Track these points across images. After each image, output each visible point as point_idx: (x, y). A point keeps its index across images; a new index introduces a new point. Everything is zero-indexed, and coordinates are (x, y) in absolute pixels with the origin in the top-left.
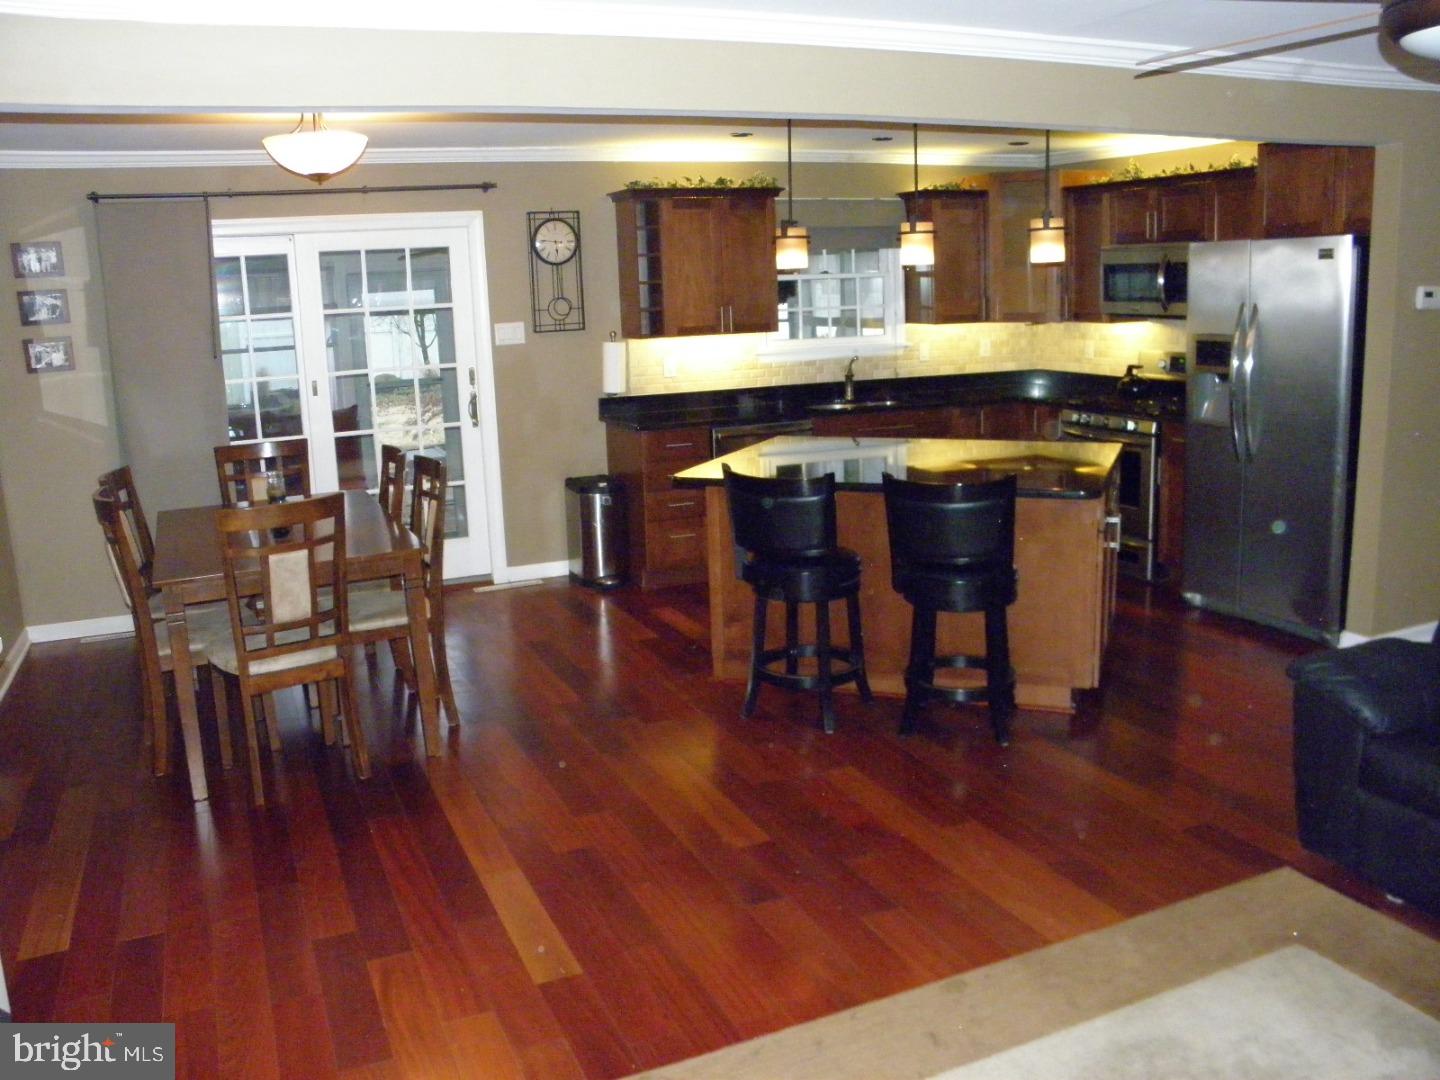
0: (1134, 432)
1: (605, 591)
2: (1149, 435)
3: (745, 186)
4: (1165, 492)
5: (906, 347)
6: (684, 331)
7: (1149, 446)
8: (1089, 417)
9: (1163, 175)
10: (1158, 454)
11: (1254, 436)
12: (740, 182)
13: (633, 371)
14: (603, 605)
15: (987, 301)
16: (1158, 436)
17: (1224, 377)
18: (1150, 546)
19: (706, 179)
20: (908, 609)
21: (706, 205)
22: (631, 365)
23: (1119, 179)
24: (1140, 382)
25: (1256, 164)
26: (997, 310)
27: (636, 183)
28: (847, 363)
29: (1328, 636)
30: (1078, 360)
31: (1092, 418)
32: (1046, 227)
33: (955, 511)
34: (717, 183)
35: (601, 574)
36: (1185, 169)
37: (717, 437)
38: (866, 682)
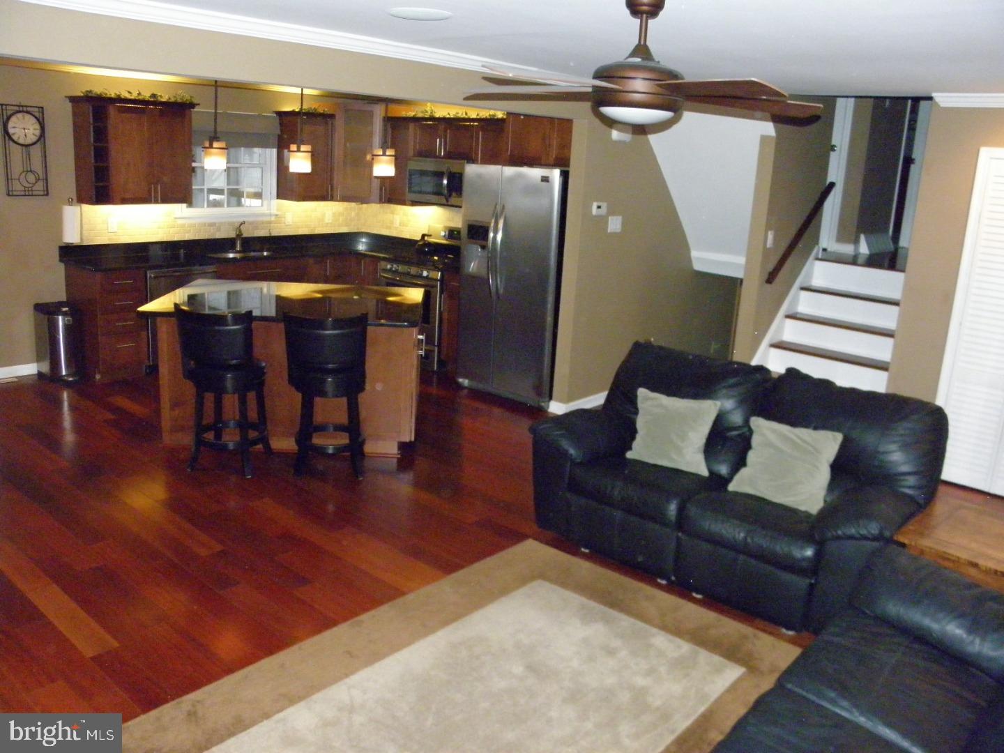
0: (427, 277)
1: (68, 385)
2: (437, 280)
3: (171, 101)
4: (445, 315)
5: (277, 215)
6: (124, 201)
7: (436, 286)
8: (398, 266)
9: (448, 116)
10: (442, 292)
11: (501, 282)
12: (167, 97)
13: (85, 227)
14: (65, 395)
15: (332, 187)
16: (442, 280)
17: (483, 247)
18: (436, 349)
19: (142, 94)
20: (298, 397)
21: (142, 111)
22: (83, 222)
23: (420, 115)
24: (429, 244)
25: (505, 117)
26: (338, 193)
27: (91, 91)
28: (237, 225)
29: (543, 404)
30: (389, 228)
31: (400, 268)
32: (384, 154)
33: (329, 335)
34: (151, 97)
35: (64, 373)
36: (462, 114)
37: (150, 277)
38: (269, 444)
